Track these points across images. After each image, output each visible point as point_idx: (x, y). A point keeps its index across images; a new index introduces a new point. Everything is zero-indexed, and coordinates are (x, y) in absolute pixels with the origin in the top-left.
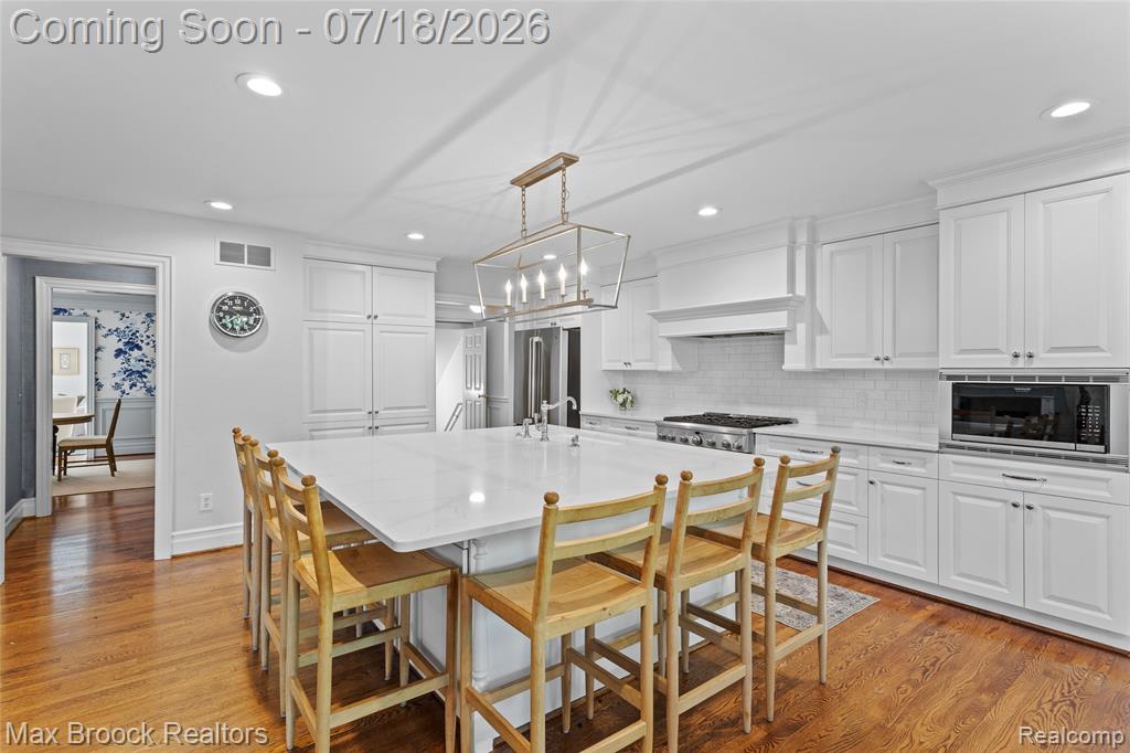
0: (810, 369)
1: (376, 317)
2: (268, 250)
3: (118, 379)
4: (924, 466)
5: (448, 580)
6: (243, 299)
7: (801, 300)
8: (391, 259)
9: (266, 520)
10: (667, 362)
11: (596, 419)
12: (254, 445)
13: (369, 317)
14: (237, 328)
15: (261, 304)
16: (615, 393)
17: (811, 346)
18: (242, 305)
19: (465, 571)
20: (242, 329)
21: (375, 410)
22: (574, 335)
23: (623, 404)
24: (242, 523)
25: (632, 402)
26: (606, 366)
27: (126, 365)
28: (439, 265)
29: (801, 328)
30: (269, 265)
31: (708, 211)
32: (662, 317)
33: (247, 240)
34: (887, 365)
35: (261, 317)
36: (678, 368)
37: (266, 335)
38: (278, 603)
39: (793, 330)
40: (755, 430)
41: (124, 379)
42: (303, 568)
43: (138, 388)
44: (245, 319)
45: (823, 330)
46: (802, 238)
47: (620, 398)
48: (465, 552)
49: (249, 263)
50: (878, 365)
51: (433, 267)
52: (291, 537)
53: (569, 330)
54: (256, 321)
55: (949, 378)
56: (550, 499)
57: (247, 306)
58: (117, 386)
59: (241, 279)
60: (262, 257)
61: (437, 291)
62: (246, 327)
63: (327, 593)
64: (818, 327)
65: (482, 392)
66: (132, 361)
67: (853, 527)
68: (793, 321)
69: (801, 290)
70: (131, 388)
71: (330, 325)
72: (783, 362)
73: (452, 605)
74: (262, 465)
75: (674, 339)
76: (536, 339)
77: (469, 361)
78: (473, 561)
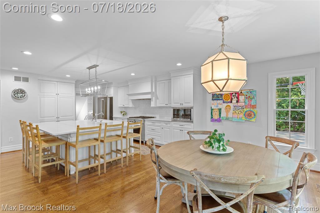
0: (156, 106)
1: (58, 94)
2: (28, 78)
4: (169, 124)
5: (65, 143)
6: (21, 90)
7: (154, 92)
8: (62, 80)
9: (28, 138)
10: (131, 105)
11: (116, 118)
12: (25, 122)
13: (56, 94)
14: (19, 97)
15: (26, 91)
16: (121, 112)
17: (156, 102)
18: (21, 91)
19: (69, 141)
20: (21, 97)
21: (58, 117)
22: (111, 99)
23: (124, 115)
24: (22, 145)
25: (126, 114)
26: (119, 106)
28: (76, 81)
29: (154, 98)
30: (28, 82)
31: (133, 74)
32: (129, 95)
33: (22, 76)
34: (167, 106)
35: (26, 94)
36: (133, 106)
37: (28, 98)
38: (31, 154)
39: (153, 99)
40: (145, 119)
42: (37, 143)
44: (21, 94)
45: (158, 99)
46: (154, 80)
47: (123, 113)
48: (69, 139)
49: (22, 81)
50: (166, 106)
51: (74, 82)
52: (34, 139)
53: (110, 98)
54: (25, 95)
55: (173, 108)
56: (78, 126)
57: (22, 91)
59: (20, 85)
60: (26, 80)
61: (75, 88)
62: (22, 97)
63: (41, 144)
64: (157, 98)
65: (92, 113)
67: (160, 137)
68: (152, 96)
69: (154, 91)
71: (45, 96)
72: (151, 105)
73: (66, 148)
74: (27, 126)
75: (132, 100)
76: (103, 99)
77: (89, 104)
78: (70, 140)
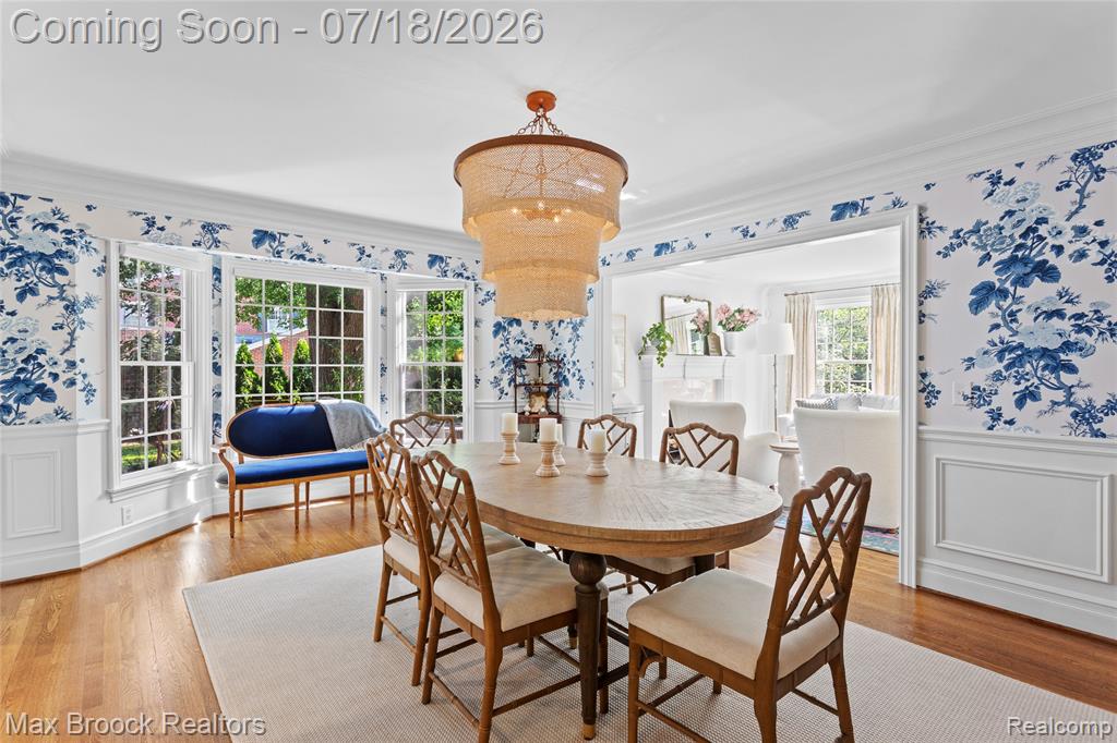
3: (980, 376)
27: (1004, 332)
41: (998, 376)
43: (1044, 404)
58: (978, 396)
66: (1025, 319)
70: (1020, 403)
